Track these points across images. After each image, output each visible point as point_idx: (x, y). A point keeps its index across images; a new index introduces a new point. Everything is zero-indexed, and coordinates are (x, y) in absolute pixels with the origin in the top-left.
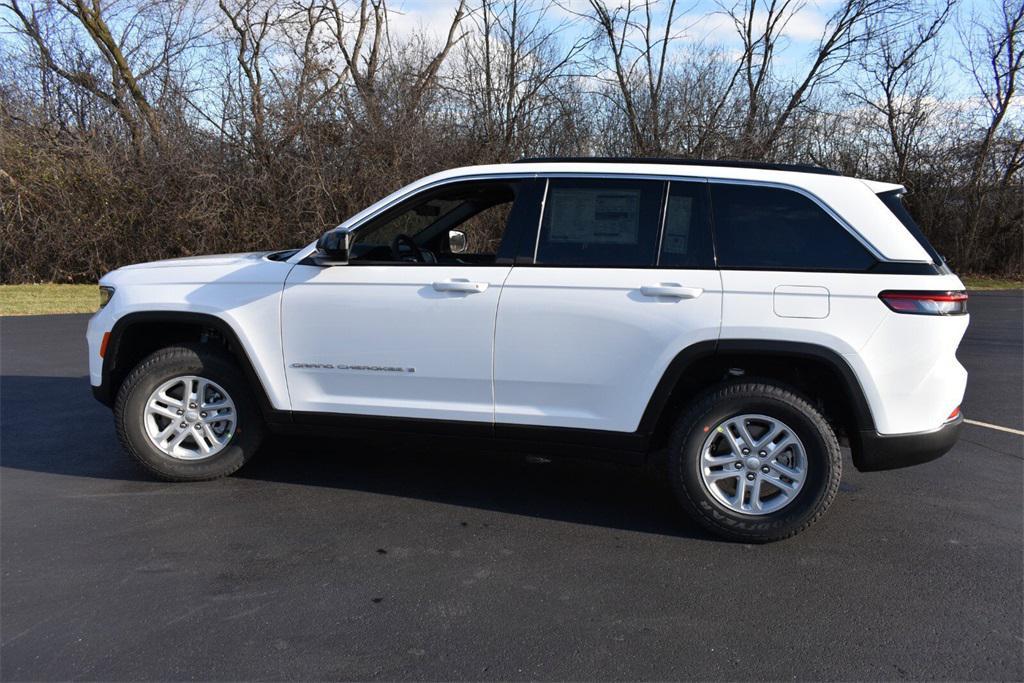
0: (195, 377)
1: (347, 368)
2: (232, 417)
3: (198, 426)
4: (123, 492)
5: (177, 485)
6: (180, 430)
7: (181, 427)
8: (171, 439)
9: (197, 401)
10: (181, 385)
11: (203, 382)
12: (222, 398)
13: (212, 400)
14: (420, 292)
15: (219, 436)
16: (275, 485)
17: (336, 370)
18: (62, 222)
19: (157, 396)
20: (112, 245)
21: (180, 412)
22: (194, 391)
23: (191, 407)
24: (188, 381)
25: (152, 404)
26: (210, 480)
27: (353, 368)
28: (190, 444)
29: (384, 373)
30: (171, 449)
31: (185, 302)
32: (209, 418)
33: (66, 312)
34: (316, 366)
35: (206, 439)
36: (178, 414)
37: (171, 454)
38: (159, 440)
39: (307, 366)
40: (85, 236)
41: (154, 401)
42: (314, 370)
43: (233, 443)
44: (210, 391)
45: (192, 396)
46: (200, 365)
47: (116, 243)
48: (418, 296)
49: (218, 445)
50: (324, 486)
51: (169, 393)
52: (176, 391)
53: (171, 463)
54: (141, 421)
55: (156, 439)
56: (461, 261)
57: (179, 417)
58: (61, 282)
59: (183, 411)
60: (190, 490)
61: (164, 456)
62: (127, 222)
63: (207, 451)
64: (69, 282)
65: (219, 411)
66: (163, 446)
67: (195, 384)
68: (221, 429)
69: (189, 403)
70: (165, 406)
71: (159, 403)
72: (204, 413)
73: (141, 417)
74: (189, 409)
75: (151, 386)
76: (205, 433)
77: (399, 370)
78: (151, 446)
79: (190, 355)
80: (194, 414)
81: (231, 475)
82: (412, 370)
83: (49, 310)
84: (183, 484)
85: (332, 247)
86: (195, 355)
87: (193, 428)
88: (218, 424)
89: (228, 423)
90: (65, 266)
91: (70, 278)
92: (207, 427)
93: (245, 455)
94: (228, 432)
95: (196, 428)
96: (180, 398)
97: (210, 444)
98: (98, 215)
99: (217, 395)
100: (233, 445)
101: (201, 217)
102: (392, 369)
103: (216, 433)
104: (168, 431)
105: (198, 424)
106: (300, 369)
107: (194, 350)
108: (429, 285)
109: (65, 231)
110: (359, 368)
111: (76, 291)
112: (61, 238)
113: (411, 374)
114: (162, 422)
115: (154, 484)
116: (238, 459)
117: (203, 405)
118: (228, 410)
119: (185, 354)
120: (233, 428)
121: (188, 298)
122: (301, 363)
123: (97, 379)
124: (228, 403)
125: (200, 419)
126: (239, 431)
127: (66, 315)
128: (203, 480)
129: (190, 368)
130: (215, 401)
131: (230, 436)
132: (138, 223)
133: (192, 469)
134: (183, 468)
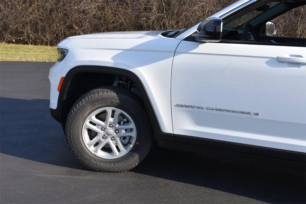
0: (114, 108)
1: (213, 109)
2: (134, 134)
3: (113, 138)
4: (68, 175)
5: (99, 174)
6: (103, 140)
7: (103, 138)
8: (96, 145)
9: (113, 123)
10: (105, 112)
11: (118, 111)
12: (128, 122)
13: (122, 123)
14: (267, 63)
15: (125, 145)
16: (158, 179)
17: (205, 110)
18: (11, 9)
19: (91, 118)
20: (37, 23)
21: (103, 129)
22: (112, 117)
23: (110, 126)
24: (109, 110)
25: (87, 123)
26: (117, 172)
27: (216, 110)
28: (107, 149)
29: (237, 114)
30: (96, 151)
31: (111, 61)
32: (120, 134)
33: (14, 60)
34: (192, 107)
35: (117, 147)
36: (102, 130)
37: (96, 154)
38: (90, 145)
39: (186, 106)
40: (23, 17)
41: (89, 121)
42: (190, 109)
43: (133, 151)
44: (121, 117)
45: (111, 120)
46: (118, 101)
47: (39, 21)
48: (266, 65)
49: (124, 151)
50: (189, 183)
51: (97, 116)
52: (101, 116)
53: (95, 160)
54: (80, 133)
55: (87, 144)
56: (274, 42)
57: (102, 132)
58: (9, 42)
59: (105, 128)
60: (106, 177)
61: (92, 155)
62: (46, 10)
63: (117, 155)
64: (13, 43)
65: (126, 130)
66: (92, 149)
67: (113, 112)
68: (126, 141)
69: (109, 124)
70: (94, 124)
71: (91, 122)
72: (117, 131)
73: (80, 130)
74: (108, 128)
75: (88, 112)
76: (117, 143)
77: (249, 113)
78: (85, 149)
79: (111, 94)
80: (111, 131)
81: (131, 170)
82: (257, 114)
83: (6, 59)
84: (102, 173)
85: (209, 30)
86: (115, 94)
87: (110, 139)
88: (124, 138)
89: (131, 137)
90: (11, 33)
91: (14, 41)
92: (118, 139)
93: (139, 158)
94: (130, 143)
95: (112, 140)
96: (103, 120)
97: (119, 150)
98: (30, 5)
99: (125, 120)
100: (133, 152)
101: (87, 8)
102: (243, 113)
103: (123, 144)
104: (95, 140)
105: (113, 137)
106: (181, 108)
107: (114, 91)
108: (274, 58)
109: (12, 13)
110: (221, 110)
111: (17, 48)
112: (11, 18)
113: (257, 117)
114: (92, 134)
115: (85, 172)
116: (135, 160)
117: (117, 126)
118: (131, 130)
119: (109, 94)
120: (133, 141)
121: (113, 58)
122: (182, 104)
123: (54, 104)
124: (132, 125)
125: (115, 134)
126: (137, 143)
127: (15, 62)
128: (114, 172)
129: (112, 102)
130: (124, 123)
131: (131, 146)
132: (51, 11)
133: (108, 165)
134: (102, 164)
